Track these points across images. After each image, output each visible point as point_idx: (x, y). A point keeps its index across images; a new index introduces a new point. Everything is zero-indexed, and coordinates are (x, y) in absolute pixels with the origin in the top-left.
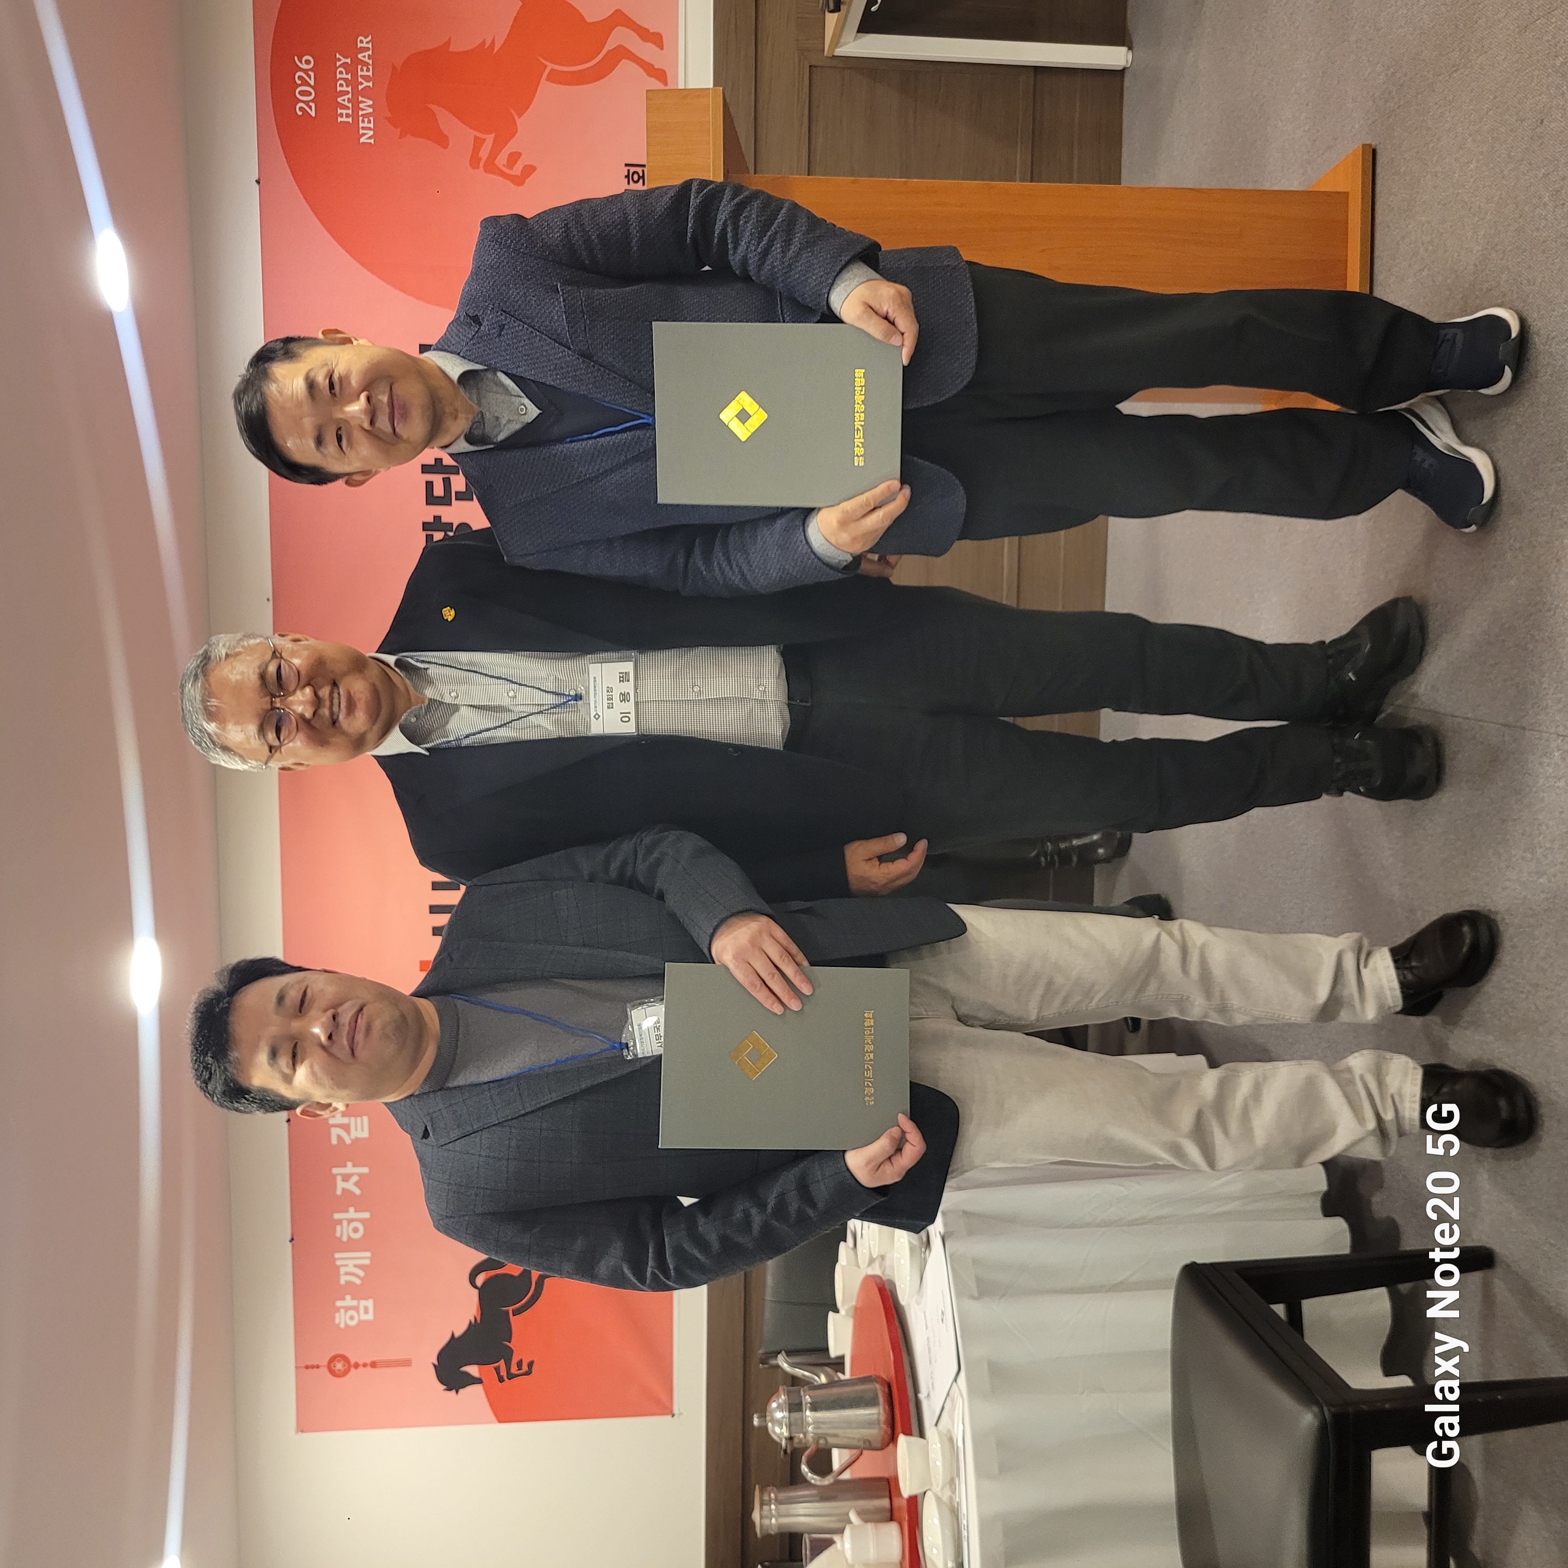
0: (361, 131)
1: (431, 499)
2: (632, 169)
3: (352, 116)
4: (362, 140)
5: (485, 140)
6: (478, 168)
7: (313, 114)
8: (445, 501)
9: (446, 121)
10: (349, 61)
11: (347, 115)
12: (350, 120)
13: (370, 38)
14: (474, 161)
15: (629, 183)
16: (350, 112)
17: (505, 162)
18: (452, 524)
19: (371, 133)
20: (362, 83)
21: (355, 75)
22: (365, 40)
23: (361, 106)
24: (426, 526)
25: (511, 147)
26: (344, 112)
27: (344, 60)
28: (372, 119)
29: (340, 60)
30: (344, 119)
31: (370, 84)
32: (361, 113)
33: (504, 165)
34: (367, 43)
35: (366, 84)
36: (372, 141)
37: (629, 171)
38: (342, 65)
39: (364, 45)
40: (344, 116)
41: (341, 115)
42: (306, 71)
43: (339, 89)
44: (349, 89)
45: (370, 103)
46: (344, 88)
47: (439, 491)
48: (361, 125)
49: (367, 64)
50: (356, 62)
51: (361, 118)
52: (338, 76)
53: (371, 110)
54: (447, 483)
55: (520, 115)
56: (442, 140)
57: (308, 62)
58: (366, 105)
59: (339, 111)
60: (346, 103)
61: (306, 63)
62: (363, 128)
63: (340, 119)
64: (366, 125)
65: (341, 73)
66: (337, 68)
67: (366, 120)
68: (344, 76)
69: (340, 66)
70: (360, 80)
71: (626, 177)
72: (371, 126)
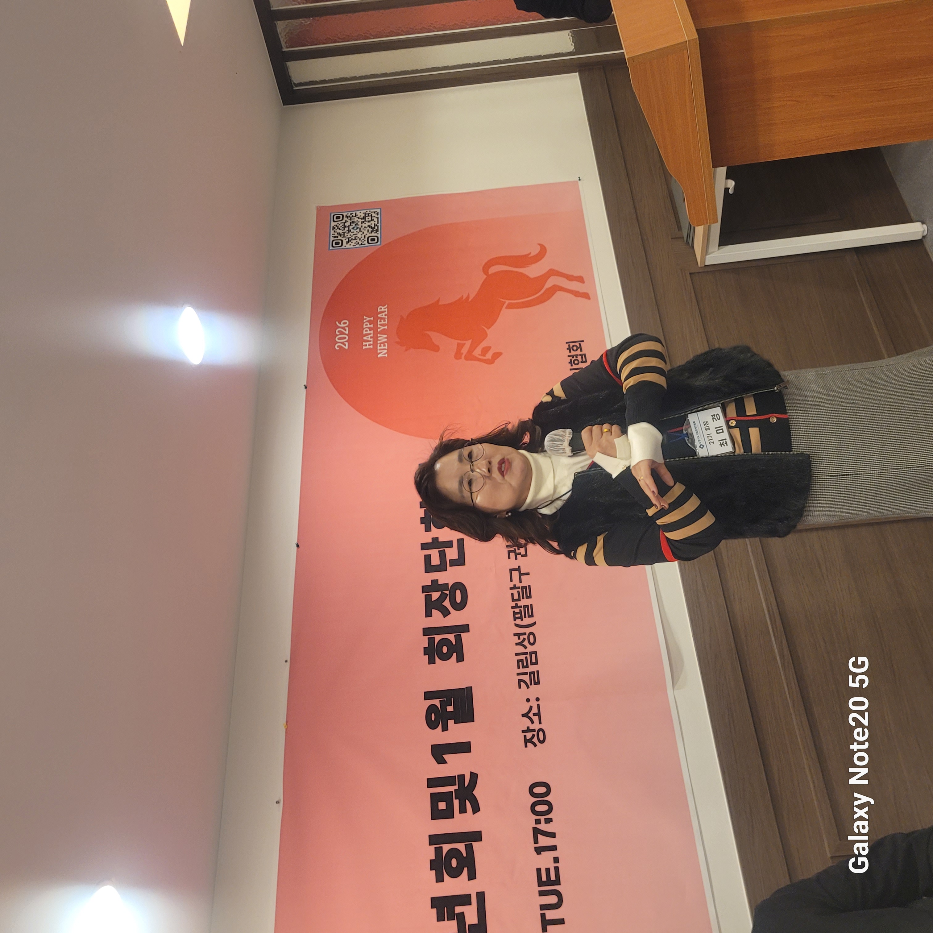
0: (379, 351)
1: (429, 567)
2: (571, 345)
3: (373, 345)
4: (379, 356)
5: (465, 344)
6: (461, 358)
7: (346, 347)
8: (442, 567)
9: (436, 337)
10: (372, 319)
11: (369, 345)
12: (371, 347)
13: (386, 306)
14: (458, 356)
15: (570, 352)
16: (372, 343)
17: (480, 353)
18: (448, 584)
19: (386, 351)
20: (380, 328)
21: (376, 325)
22: (383, 308)
23: (379, 338)
24: (425, 589)
25: (484, 344)
26: (367, 343)
27: (368, 319)
28: (386, 344)
29: (366, 319)
30: (368, 347)
31: (386, 327)
32: (379, 342)
33: (479, 355)
34: (385, 308)
35: (383, 328)
36: (386, 355)
37: (569, 345)
38: (368, 321)
39: (383, 310)
40: (367, 346)
41: (366, 345)
42: (343, 328)
43: (364, 333)
44: (372, 332)
45: (386, 336)
46: (369, 332)
47: (436, 561)
48: (379, 348)
49: (384, 319)
50: (376, 318)
51: (378, 345)
52: (364, 326)
53: (386, 340)
54: (442, 555)
55: (488, 328)
56: (436, 348)
57: (345, 323)
58: (383, 338)
59: (364, 343)
60: (369, 339)
61: (344, 324)
62: (380, 350)
63: (364, 347)
64: (382, 347)
65: (367, 325)
66: (364, 323)
67: (382, 345)
68: (369, 326)
69: (366, 322)
70: (379, 326)
71: (568, 349)
72: (386, 347)
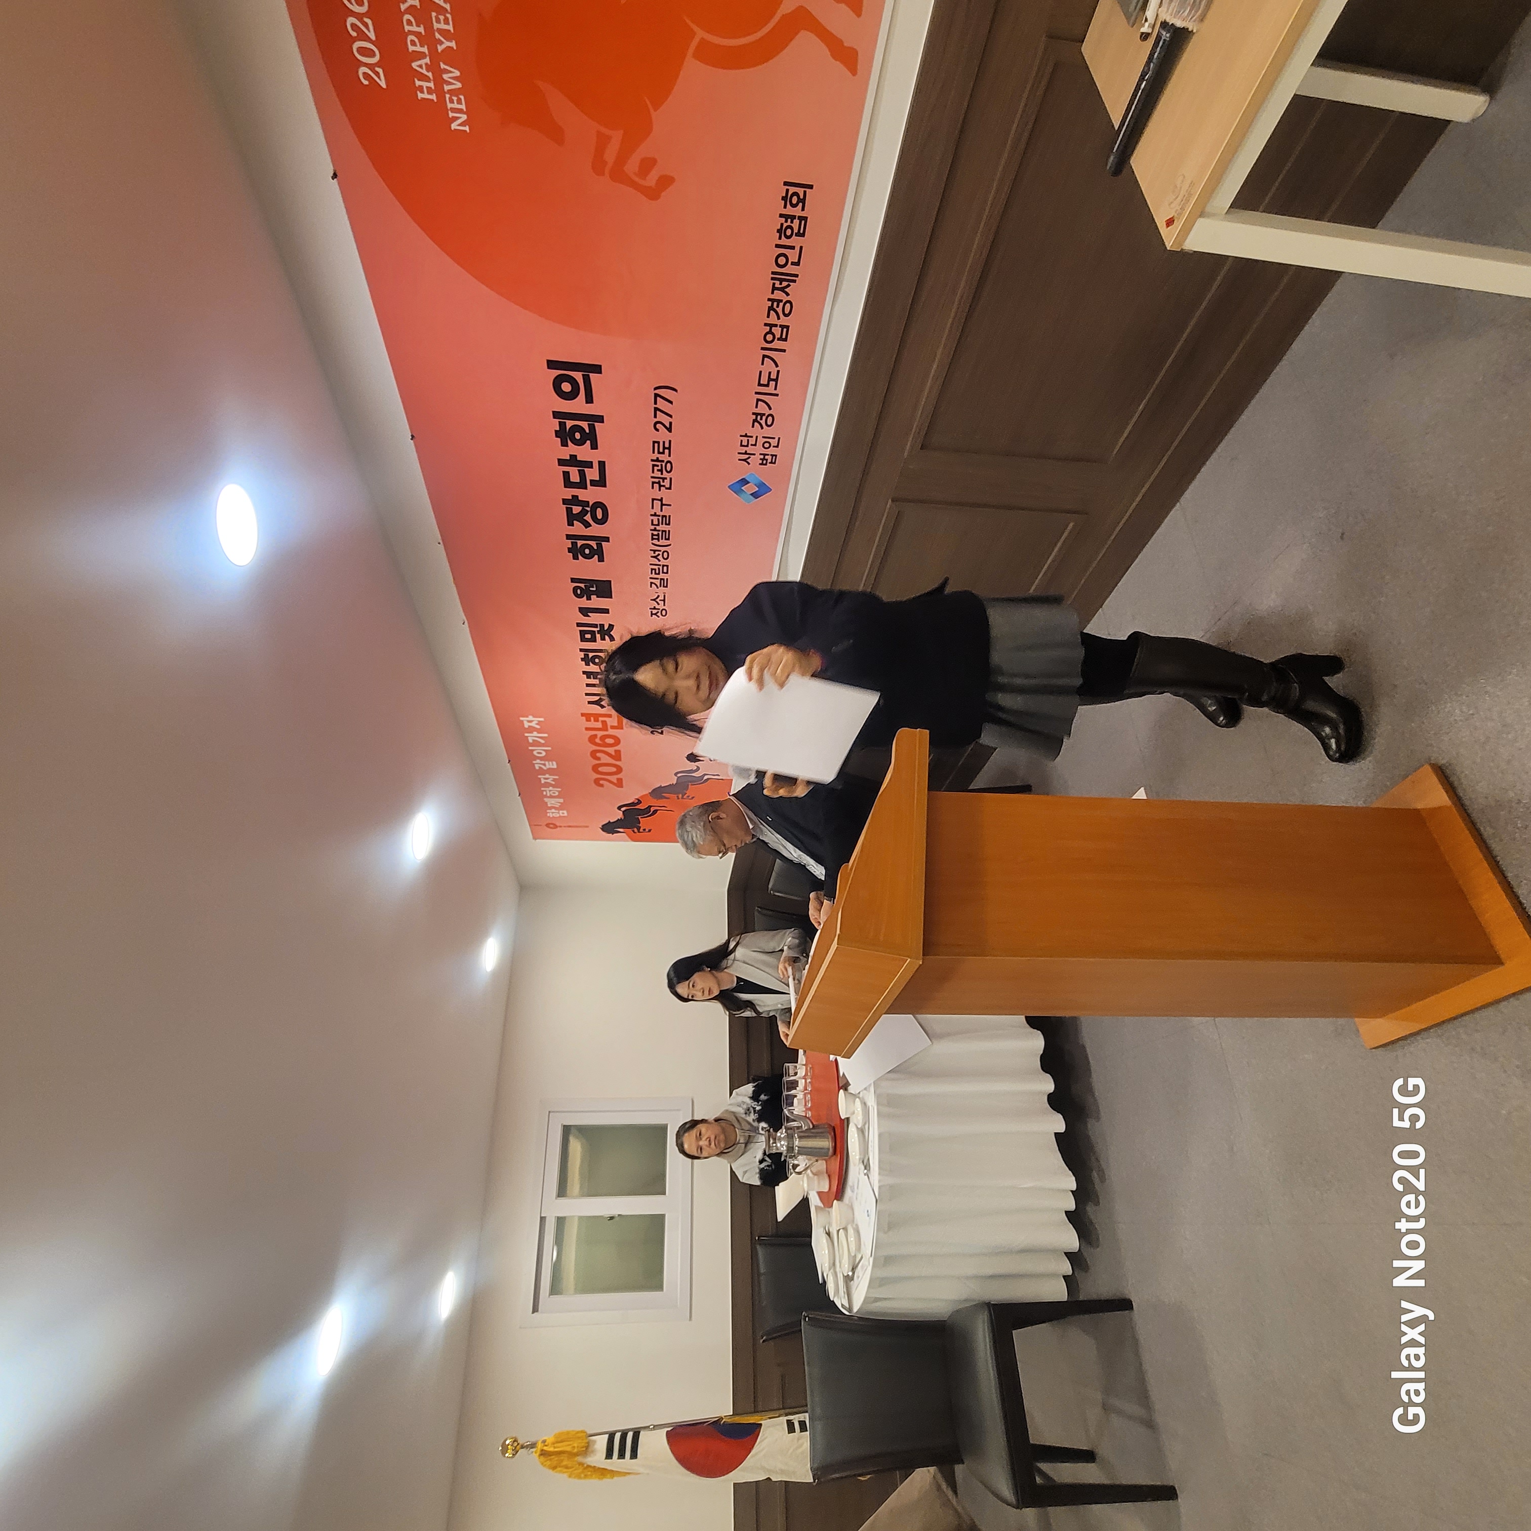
4: (454, 126)
6: (603, 174)
17: (636, 170)
33: (635, 173)
56: (556, 134)
